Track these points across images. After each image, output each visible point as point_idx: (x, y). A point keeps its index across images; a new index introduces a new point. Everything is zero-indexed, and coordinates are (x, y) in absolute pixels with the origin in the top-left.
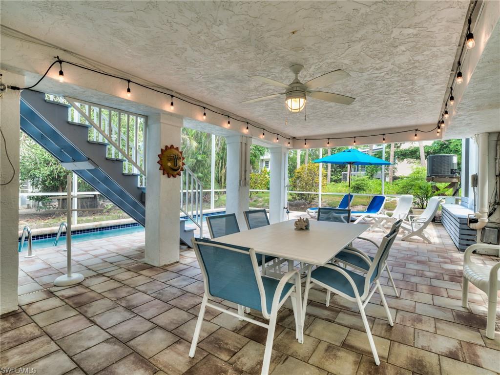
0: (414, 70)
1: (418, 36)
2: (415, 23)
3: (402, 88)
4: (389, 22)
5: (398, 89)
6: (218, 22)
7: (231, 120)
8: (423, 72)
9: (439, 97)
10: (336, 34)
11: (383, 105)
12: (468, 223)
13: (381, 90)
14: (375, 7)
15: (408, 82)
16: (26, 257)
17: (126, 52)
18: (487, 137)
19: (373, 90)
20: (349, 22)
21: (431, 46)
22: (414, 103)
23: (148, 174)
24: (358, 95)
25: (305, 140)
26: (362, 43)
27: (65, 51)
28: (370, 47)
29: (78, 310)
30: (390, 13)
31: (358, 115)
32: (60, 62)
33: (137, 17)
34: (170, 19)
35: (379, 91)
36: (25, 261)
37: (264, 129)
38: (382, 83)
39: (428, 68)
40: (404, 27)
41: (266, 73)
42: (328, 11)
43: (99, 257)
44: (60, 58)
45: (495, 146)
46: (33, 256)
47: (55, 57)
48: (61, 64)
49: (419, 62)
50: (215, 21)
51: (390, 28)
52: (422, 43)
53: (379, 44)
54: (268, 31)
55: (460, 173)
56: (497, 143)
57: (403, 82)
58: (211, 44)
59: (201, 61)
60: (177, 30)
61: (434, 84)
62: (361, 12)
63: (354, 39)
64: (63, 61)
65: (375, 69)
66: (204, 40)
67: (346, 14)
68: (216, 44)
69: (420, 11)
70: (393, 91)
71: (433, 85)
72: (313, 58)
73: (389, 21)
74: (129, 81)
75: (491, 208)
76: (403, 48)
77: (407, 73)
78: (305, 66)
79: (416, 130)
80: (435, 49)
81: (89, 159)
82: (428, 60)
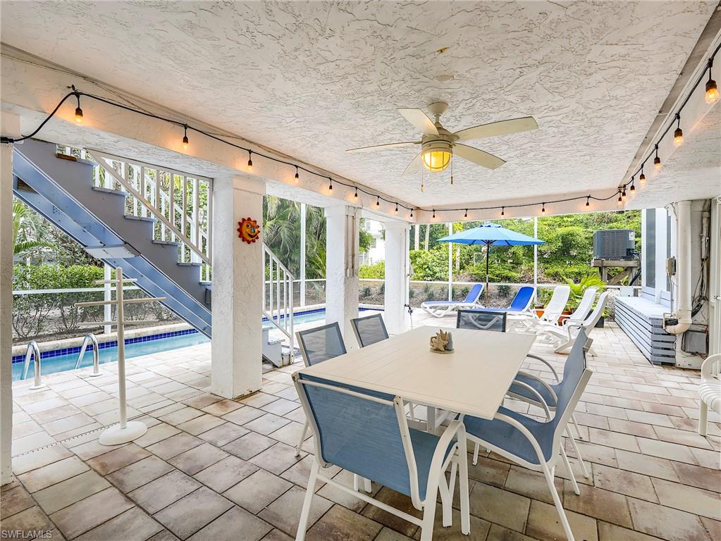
0: (607, 111)
1: (627, 57)
2: (628, 37)
3: (582, 138)
4: (589, 35)
5: (577, 139)
6: (328, 31)
7: (333, 183)
8: (618, 114)
9: (630, 151)
10: (506, 54)
11: (549, 162)
12: (664, 325)
13: (553, 140)
14: (574, 8)
15: (593, 129)
16: (32, 388)
17: (182, 81)
18: (689, 207)
19: (541, 140)
20: (529, 34)
21: (640, 74)
22: (593, 159)
23: (215, 264)
24: (519, 148)
25: (434, 211)
26: (541, 68)
27: (85, 78)
28: (551, 75)
29: (109, 479)
30: (593, 20)
31: (511, 177)
32: (78, 95)
33: (199, 20)
34: (251, 26)
35: (548, 142)
36: (30, 396)
37: (379, 197)
38: (556, 130)
39: (627, 107)
40: (609, 43)
41: (392, 114)
42: (501, 16)
43: (144, 385)
44: (76, 88)
45: (700, 218)
46: (42, 385)
47: (69, 87)
48: (78, 97)
49: (617, 99)
50: (323, 30)
51: (588, 44)
52: (628, 69)
53: (566, 71)
54: (403, 48)
55: (638, 254)
56: (702, 214)
57: (585, 130)
58: (315, 69)
59: (296, 96)
60: (262, 45)
61: (627, 131)
62: (551, 17)
63: (530, 62)
64: (82, 94)
65: (551, 109)
66: (304, 61)
67: (527, 20)
68: (321, 68)
69: (640, 17)
70: (568, 143)
71: (627, 134)
72: (464, 91)
73: (590, 33)
74: (186, 127)
75: (695, 305)
76: (598, 77)
77: (595, 114)
78: (450, 105)
79: (589, 197)
80: (644, 79)
81: (126, 243)
82: (630, 96)
